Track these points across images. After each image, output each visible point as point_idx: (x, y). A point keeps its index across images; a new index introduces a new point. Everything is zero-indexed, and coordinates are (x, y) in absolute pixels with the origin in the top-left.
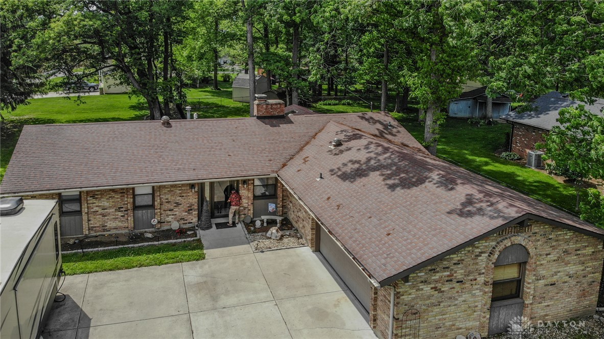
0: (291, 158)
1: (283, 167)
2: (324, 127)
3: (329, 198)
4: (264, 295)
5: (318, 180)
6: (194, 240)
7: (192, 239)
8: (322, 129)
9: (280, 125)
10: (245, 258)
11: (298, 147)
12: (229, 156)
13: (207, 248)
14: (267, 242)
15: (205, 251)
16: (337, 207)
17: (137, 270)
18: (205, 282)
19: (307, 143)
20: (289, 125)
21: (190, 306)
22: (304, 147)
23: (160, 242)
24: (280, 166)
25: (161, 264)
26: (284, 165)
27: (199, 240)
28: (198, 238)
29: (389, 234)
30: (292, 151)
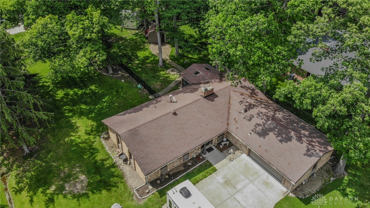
0: (228, 119)
1: (228, 125)
2: (230, 95)
3: (260, 146)
4: (247, 181)
5: (249, 135)
6: (206, 161)
7: (205, 161)
8: (230, 97)
9: (214, 99)
10: (229, 165)
11: (227, 111)
12: (207, 125)
13: (214, 165)
14: (231, 156)
15: (214, 166)
16: (266, 151)
17: (201, 183)
18: (226, 181)
19: (229, 108)
20: (217, 98)
21: (230, 192)
22: (229, 110)
23: (196, 166)
24: (227, 125)
25: (205, 177)
26: (228, 124)
27: (207, 161)
28: (206, 160)
29: (289, 164)
30: (226, 115)
